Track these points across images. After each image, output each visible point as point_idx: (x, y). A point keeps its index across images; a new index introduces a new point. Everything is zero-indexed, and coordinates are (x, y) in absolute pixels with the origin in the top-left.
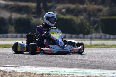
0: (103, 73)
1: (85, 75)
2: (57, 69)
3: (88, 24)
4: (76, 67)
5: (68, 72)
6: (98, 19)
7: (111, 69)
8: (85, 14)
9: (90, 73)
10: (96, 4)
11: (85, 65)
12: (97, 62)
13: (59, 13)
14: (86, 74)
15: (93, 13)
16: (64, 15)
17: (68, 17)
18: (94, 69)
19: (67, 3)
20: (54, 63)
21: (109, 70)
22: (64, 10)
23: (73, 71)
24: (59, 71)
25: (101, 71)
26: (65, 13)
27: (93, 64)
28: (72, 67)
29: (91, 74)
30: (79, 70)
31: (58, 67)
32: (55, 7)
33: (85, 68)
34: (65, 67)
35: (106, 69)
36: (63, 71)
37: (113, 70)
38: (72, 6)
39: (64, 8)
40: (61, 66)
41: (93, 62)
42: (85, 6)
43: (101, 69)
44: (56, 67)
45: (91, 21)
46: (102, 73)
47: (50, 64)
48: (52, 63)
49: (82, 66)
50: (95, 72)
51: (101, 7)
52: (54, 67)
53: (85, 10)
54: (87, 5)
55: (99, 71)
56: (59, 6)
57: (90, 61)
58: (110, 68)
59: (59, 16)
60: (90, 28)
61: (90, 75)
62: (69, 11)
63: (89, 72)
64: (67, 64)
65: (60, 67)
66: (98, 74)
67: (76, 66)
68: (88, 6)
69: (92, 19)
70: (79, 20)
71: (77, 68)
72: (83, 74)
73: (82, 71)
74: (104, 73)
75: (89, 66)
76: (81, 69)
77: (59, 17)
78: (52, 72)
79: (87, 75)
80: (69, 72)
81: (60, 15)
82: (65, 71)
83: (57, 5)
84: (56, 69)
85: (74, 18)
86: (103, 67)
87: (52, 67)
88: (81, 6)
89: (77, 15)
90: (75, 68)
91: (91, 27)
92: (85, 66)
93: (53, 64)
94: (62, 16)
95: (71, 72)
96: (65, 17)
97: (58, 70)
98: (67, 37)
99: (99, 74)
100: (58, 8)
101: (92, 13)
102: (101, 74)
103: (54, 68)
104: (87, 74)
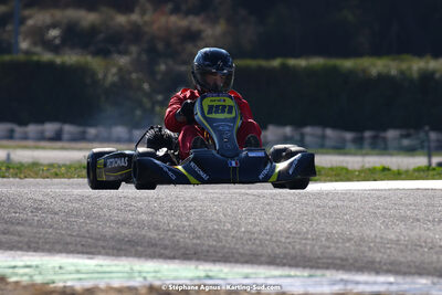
0: (208, 277)
1: (137, 282)
2: (32, 258)
3: (146, 86)
4: (103, 251)
5: (73, 268)
6: (183, 68)
7: (237, 261)
8: (134, 49)
9: (159, 275)
10: (176, 10)
11: (137, 244)
12: (185, 232)
13: (35, 44)
14: (141, 279)
15: (168, 45)
16: (56, 49)
17: (71, 58)
18: (174, 258)
19: (67, 6)
20: (20, 236)
21: (228, 265)
22: (54, 33)
23: (92, 268)
24: (37, 267)
25: (201, 267)
26: (57, 42)
27: (167, 242)
28: (87, 253)
29: (160, 279)
30: (116, 262)
31: (35, 251)
32: (23, 21)
33: (139, 255)
34: (60, 252)
35: (219, 261)
36: (54, 267)
37: (246, 266)
38: (87, 18)
39: (54, 26)
40: (47, 247)
41: (170, 233)
42: (135, 17)
43: (198, 259)
44: (27, 251)
45: (159, 77)
46: (203, 274)
47: (3, 238)
48: (12, 234)
49: (125, 250)
50: (177, 271)
51: (195, 22)
52: (21, 249)
53: (136, 34)
54: (143, 13)
55: (193, 267)
56: (38, 18)
57: (157, 228)
58: (233, 257)
59: (34, 54)
60: (154, 103)
61: (157, 283)
62: (75, 37)
63: (155, 272)
64: (68, 239)
65: (43, 250)
66: (185, 278)
67: (103, 247)
68: (147, 18)
69: (163, 67)
70: (114, 70)
71: (107, 254)
72: (131, 278)
73: (127, 269)
74: (210, 274)
75: (152, 249)
76: (124, 258)
77: (35, 58)
78: (11, 270)
79: (147, 283)
80: (78, 272)
81: (38, 49)
82: (60, 268)
83: (27, 12)
84: (26, 258)
85: (95, 63)
86: (208, 251)
87: (11, 250)
88: (121, 19)
89: (103, 53)
90: (99, 253)
91: (160, 97)
92: (139, 248)
93: (16, 238)
94: (47, 57)
95: (84, 269)
96: (58, 60)
97: (34, 263)
98: (65, 136)
99: (191, 279)
100: (30, 22)
101: (160, 46)
102: (199, 278)
103: (19, 253)
104: (145, 278)
